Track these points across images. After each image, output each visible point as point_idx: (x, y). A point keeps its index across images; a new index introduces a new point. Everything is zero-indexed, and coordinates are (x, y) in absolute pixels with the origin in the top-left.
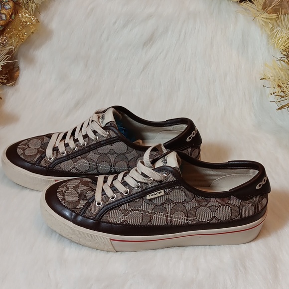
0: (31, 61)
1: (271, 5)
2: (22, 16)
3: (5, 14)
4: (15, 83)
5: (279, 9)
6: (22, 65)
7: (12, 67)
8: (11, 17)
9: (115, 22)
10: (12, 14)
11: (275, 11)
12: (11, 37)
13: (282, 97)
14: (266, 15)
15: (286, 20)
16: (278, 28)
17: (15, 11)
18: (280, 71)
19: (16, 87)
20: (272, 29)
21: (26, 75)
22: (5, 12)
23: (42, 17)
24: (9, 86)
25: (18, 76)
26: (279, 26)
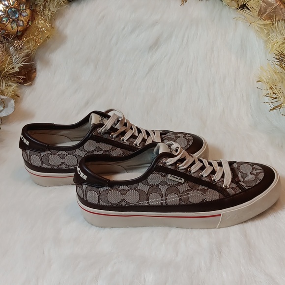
0: (47, 63)
1: (266, 12)
2: (38, 22)
3: (22, 21)
4: (32, 83)
5: (273, 16)
6: (39, 67)
7: (30, 69)
8: (28, 23)
9: (124, 28)
10: (29, 21)
11: (270, 17)
12: (28, 42)
13: (274, 98)
14: (261, 22)
15: (280, 26)
16: (273, 34)
17: (33, 18)
18: (275, 74)
19: (33, 86)
20: (268, 34)
21: (42, 76)
22: (22, 19)
23: (58, 23)
24: (27, 85)
25: (35, 77)
26: (274, 32)
